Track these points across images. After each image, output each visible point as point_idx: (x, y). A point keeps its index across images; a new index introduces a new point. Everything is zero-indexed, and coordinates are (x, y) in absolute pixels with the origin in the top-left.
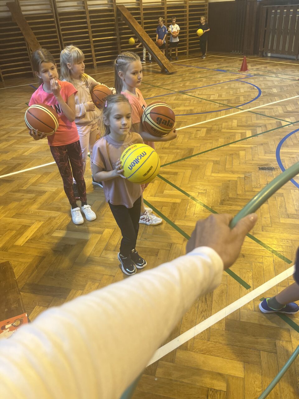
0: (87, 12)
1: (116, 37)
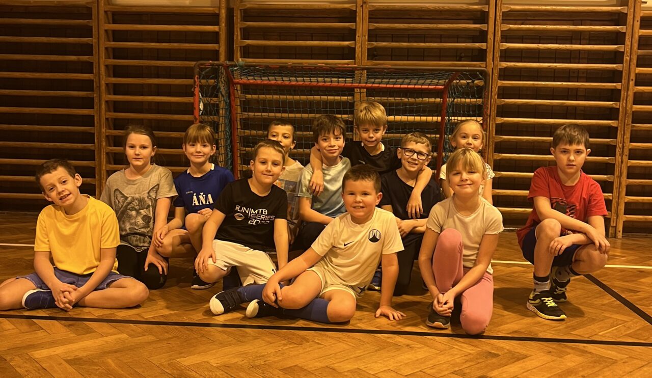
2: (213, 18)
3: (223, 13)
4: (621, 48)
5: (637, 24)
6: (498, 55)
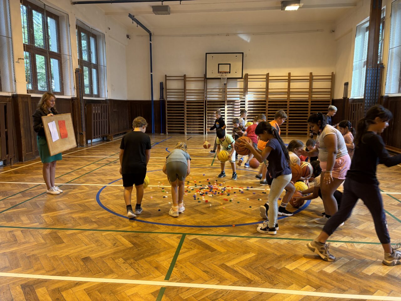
0: (226, 101)
3: (204, 102)
4: (266, 106)
6: (247, 107)
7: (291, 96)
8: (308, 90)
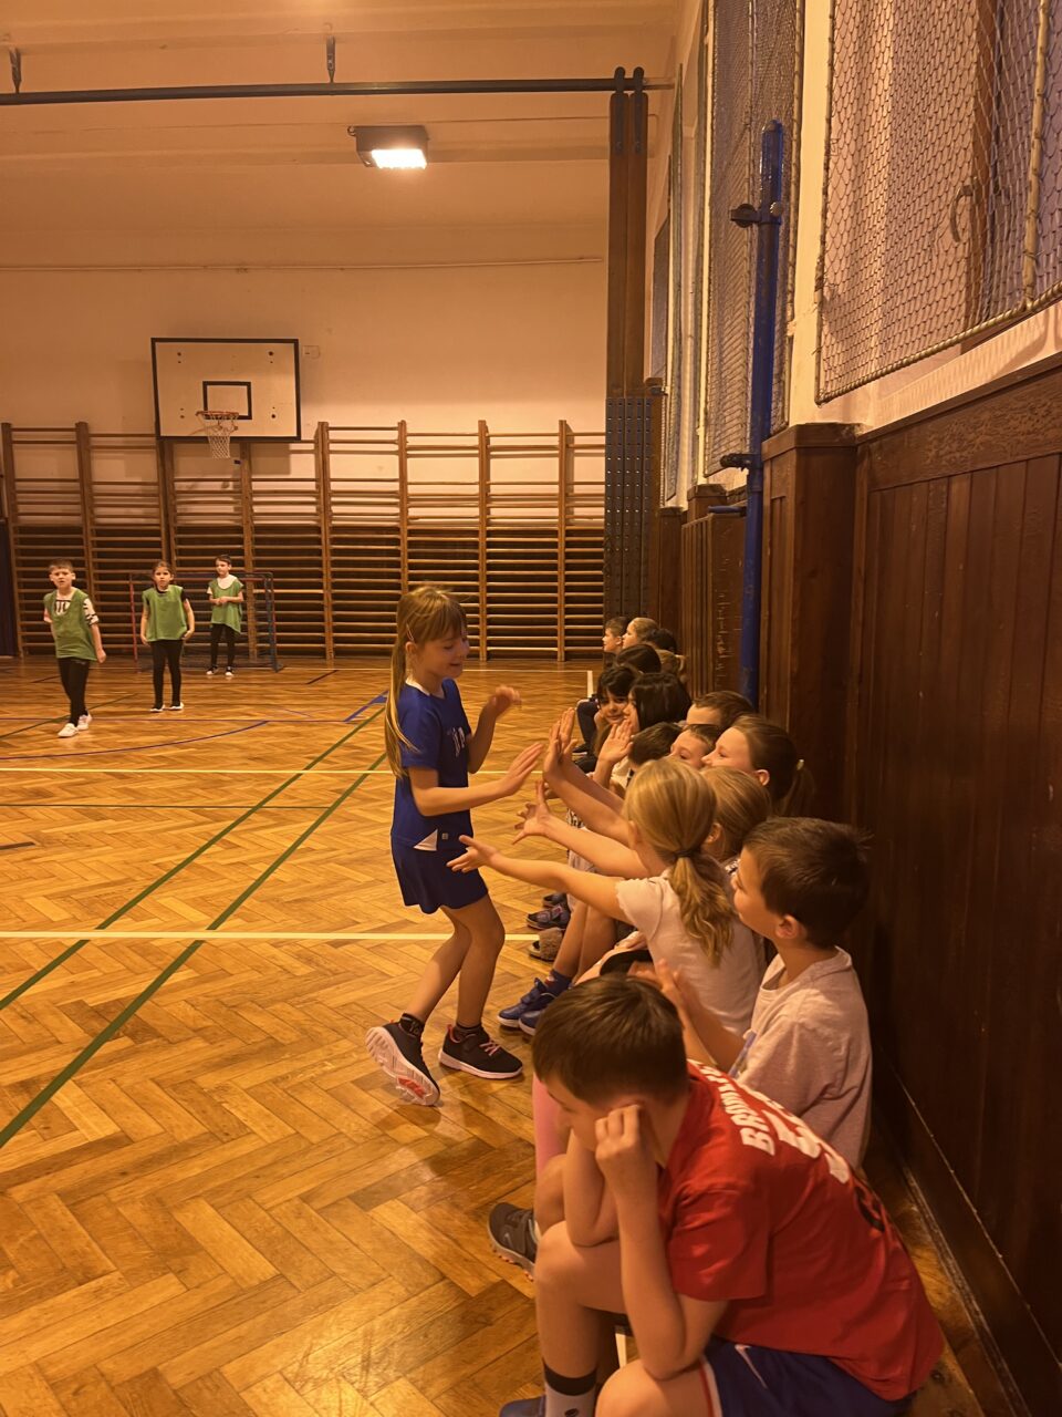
0: (246, 529)
1: (321, 591)
2: (157, 534)
3: (163, 530)
4: (399, 548)
5: (406, 534)
6: (328, 552)
7: (494, 512)
8: (555, 489)
